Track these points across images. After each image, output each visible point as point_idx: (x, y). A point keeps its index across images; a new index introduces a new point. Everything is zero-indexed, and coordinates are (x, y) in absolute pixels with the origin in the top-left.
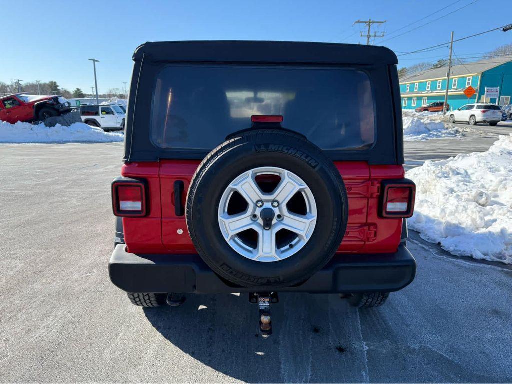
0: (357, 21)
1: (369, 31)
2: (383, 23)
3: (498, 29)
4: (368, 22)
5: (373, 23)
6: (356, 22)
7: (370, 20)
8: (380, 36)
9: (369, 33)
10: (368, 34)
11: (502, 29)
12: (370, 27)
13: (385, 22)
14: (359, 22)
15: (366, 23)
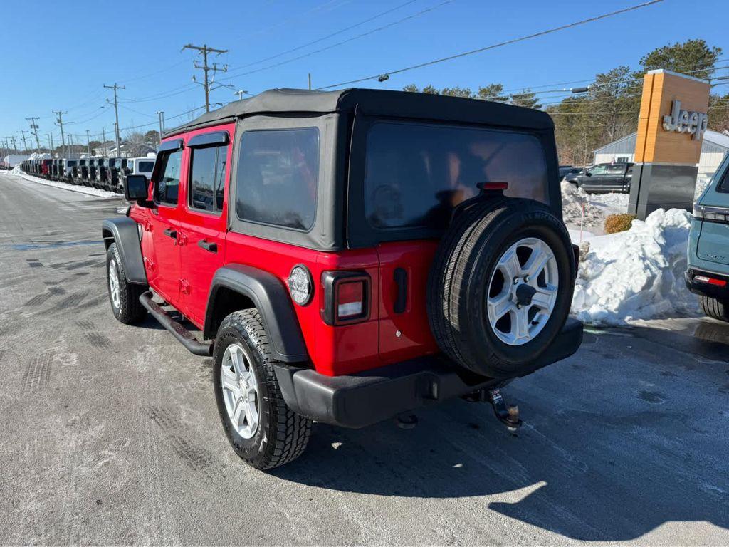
0: (187, 44)
1: (206, 61)
2: (223, 52)
3: (372, 78)
4: (203, 49)
5: (210, 50)
6: (186, 47)
7: (205, 46)
8: (221, 70)
9: (206, 64)
10: (203, 65)
11: (378, 78)
12: (206, 55)
13: (227, 51)
14: (190, 47)
15: (199, 49)
